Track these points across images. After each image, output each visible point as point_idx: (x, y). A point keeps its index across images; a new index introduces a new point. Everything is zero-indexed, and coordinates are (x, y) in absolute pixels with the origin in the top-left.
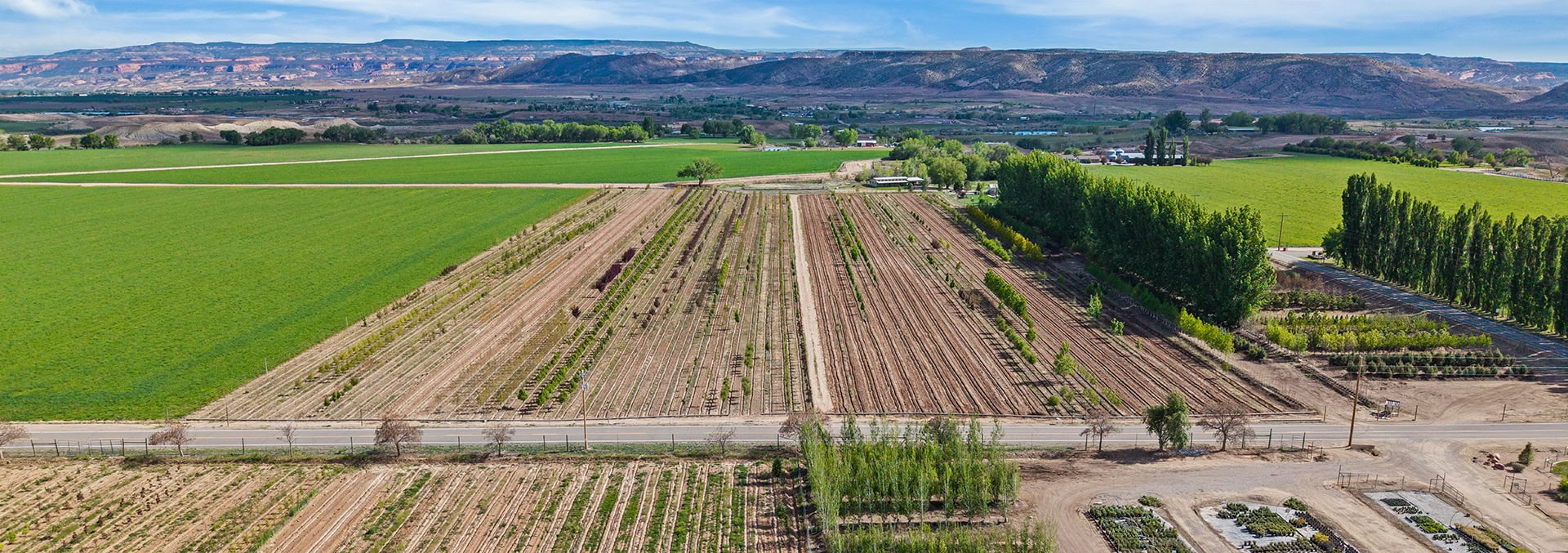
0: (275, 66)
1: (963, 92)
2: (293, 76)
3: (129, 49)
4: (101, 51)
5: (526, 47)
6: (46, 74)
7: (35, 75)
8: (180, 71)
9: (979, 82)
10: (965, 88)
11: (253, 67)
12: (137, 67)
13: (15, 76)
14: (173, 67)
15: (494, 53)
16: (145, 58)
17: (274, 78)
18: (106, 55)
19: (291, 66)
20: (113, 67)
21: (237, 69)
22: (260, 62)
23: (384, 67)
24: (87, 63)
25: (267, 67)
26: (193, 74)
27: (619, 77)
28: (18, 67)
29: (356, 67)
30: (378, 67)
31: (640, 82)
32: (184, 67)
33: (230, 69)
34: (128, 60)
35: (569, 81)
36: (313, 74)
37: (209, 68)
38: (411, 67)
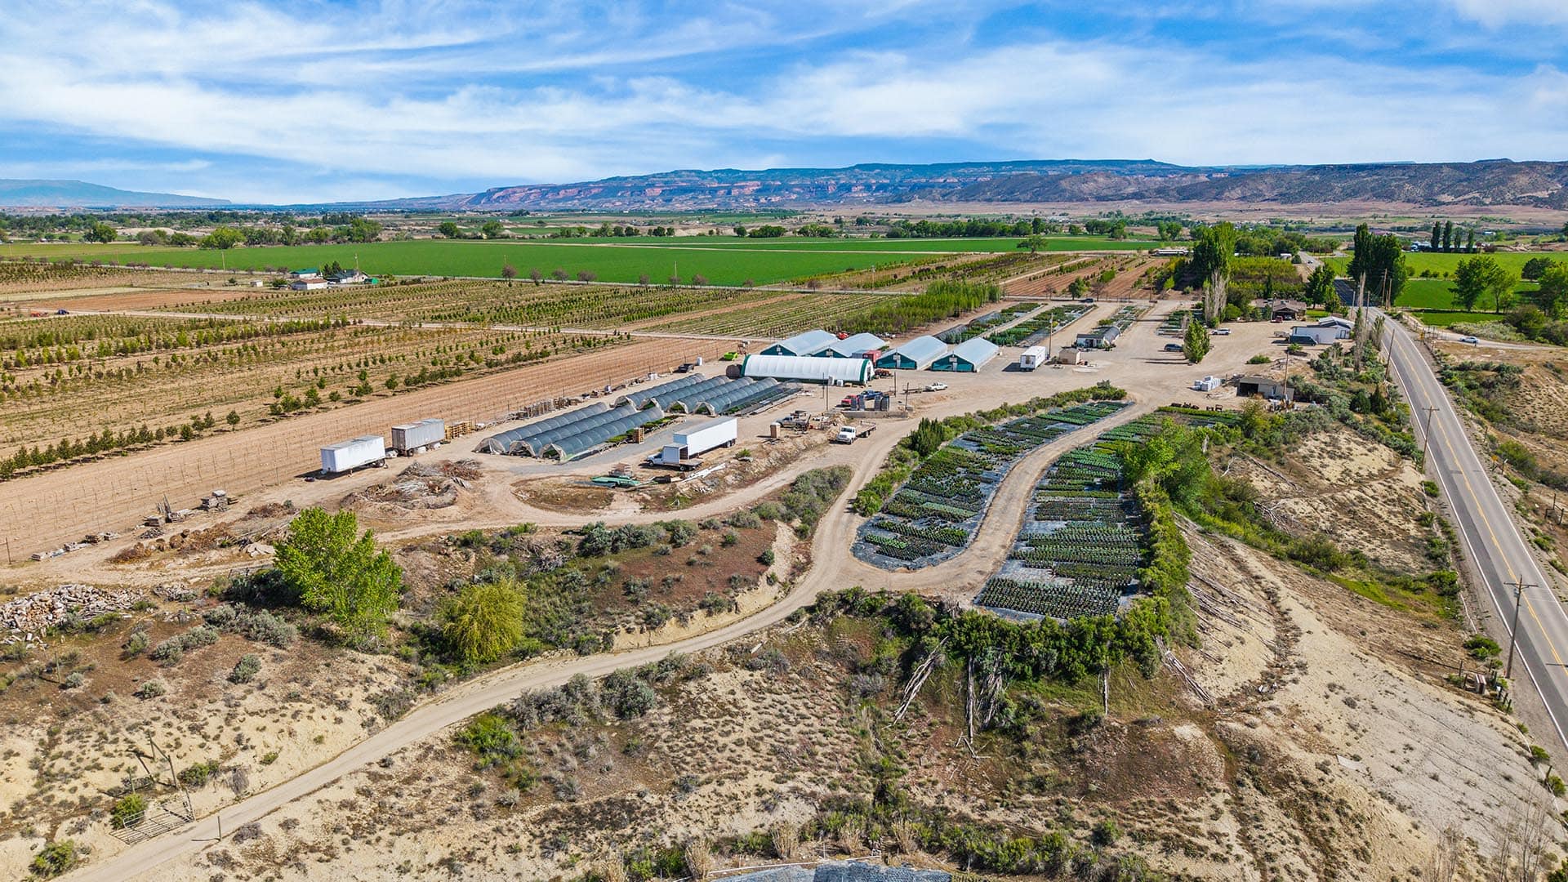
0: (764, 190)
1: (1443, 207)
2: (778, 198)
3: (654, 176)
4: (634, 178)
5: (986, 169)
6: (595, 196)
7: (586, 198)
8: (691, 195)
9: (1466, 197)
10: (1449, 203)
11: (747, 191)
12: (659, 191)
13: (573, 198)
14: (684, 191)
15: (954, 175)
16: (666, 183)
17: (763, 200)
18: (637, 181)
19: (778, 190)
20: (642, 191)
21: (735, 192)
22: (752, 186)
23: (854, 189)
24: (623, 188)
25: (758, 191)
26: (701, 197)
27: (1068, 195)
28: (575, 191)
29: (831, 190)
30: (849, 190)
31: (1087, 200)
32: (694, 191)
33: (729, 193)
34: (652, 185)
35: (1018, 200)
36: (794, 197)
37: (713, 191)
38: (878, 190)
